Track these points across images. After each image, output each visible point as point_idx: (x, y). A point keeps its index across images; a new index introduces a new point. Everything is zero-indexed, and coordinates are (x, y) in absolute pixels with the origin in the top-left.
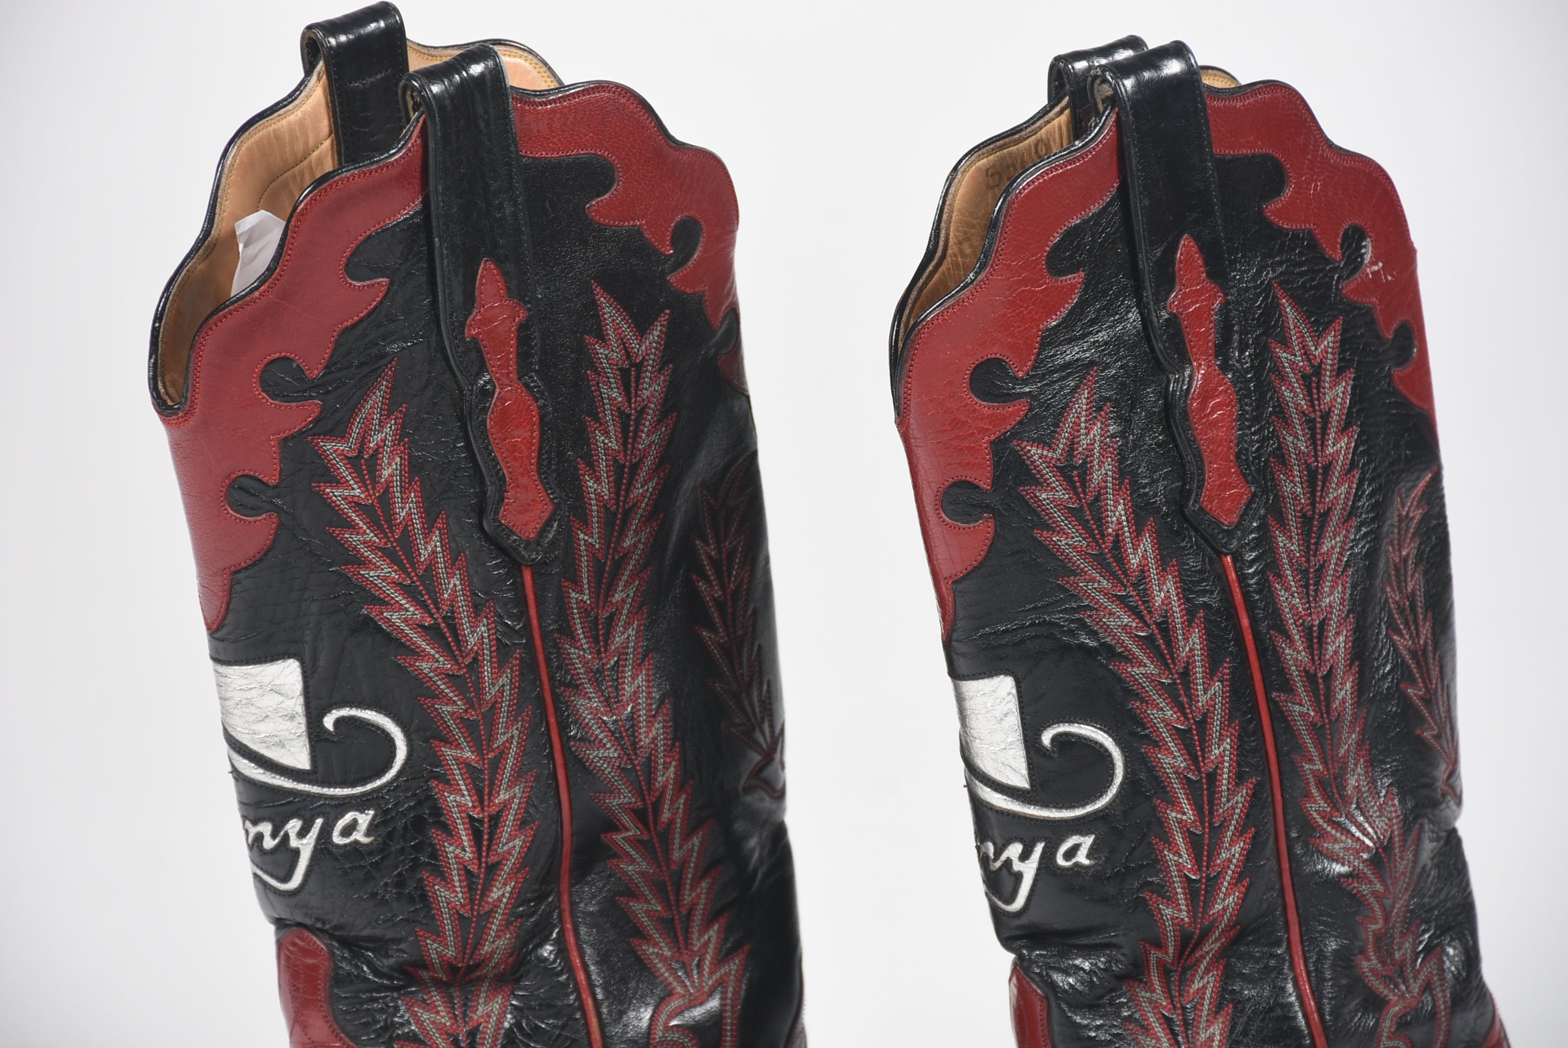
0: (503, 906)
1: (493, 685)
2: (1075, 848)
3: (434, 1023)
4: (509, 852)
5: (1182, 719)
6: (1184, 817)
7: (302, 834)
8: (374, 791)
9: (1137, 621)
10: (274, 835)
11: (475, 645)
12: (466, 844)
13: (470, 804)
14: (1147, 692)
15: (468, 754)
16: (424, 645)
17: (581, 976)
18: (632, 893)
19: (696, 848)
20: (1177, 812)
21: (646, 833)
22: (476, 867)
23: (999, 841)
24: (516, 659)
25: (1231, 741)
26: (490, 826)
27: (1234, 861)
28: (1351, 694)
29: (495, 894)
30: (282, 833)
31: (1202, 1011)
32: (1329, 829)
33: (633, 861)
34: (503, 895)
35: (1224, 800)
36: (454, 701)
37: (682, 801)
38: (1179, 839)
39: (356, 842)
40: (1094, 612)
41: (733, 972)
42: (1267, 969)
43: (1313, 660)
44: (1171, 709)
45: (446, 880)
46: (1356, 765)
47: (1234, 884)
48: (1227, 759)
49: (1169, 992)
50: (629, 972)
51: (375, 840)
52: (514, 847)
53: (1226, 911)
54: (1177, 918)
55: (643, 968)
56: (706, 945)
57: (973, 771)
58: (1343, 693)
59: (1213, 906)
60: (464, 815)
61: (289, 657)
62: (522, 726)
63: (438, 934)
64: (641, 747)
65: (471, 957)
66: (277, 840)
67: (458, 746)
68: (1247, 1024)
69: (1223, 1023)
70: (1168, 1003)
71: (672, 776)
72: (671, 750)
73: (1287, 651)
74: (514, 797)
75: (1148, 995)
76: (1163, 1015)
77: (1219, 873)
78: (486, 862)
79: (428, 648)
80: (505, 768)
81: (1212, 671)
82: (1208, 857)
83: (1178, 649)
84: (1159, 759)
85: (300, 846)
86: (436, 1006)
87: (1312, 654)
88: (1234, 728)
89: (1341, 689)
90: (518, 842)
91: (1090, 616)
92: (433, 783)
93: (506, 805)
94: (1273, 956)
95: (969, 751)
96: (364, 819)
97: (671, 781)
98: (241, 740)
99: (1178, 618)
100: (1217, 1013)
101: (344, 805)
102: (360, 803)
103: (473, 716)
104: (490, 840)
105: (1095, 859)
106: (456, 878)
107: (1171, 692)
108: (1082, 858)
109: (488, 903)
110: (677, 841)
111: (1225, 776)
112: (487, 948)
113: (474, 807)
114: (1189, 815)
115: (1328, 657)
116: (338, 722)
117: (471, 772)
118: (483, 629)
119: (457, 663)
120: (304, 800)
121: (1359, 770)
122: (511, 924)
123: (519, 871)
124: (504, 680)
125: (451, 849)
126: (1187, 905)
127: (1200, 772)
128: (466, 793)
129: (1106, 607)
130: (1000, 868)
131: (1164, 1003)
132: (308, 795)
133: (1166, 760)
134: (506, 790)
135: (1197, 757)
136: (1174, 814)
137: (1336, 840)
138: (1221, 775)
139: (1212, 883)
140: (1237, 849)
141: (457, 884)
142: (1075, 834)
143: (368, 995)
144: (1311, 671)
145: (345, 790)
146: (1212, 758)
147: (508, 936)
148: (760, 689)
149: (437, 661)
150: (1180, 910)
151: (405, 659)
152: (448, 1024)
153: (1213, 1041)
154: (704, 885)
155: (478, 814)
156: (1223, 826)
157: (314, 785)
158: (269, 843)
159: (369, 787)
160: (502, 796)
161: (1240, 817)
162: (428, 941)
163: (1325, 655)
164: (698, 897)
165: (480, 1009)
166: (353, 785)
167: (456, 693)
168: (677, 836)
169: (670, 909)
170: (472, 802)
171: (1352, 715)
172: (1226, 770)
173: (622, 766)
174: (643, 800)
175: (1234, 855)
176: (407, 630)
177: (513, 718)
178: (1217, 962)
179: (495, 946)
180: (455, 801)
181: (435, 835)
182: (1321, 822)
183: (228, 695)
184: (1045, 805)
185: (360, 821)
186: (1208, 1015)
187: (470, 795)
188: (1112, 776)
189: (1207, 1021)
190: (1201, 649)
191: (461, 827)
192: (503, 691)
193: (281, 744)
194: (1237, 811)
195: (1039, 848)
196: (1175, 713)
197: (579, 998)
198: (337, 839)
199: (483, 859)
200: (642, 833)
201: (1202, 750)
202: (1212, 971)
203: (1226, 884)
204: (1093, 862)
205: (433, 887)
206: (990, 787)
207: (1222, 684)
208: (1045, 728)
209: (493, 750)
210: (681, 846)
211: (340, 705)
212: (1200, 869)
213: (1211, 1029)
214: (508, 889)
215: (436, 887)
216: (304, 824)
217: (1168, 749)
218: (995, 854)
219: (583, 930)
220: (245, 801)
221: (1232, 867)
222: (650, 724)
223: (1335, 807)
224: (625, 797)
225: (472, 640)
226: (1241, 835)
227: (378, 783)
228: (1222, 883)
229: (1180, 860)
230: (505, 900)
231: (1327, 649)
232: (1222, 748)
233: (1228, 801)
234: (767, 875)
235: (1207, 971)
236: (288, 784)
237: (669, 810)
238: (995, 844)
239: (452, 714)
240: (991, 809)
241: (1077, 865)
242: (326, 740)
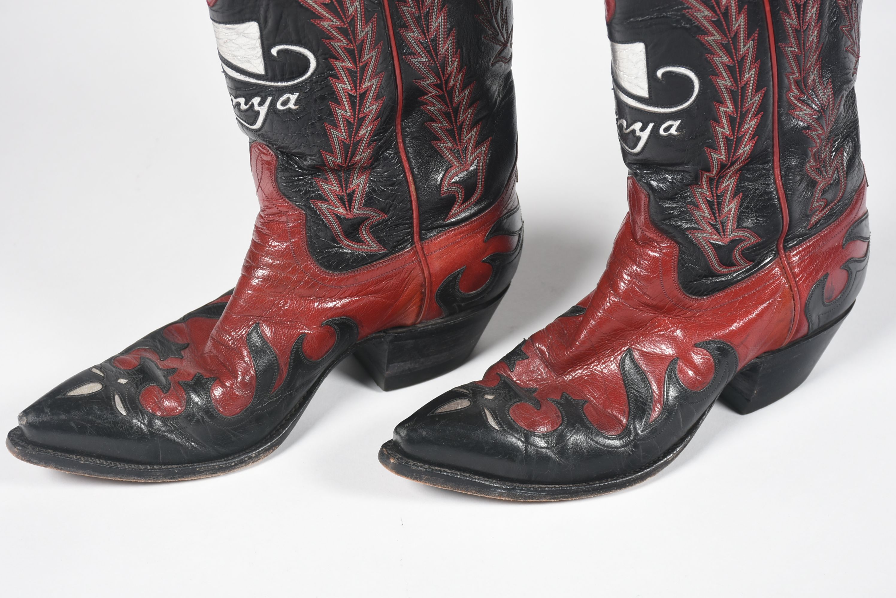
0: (366, 137)
1: (363, 31)
2: (670, 127)
3: (330, 190)
4: (370, 112)
5: (731, 61)
6: (728, 110)
7: (261, 104)
8: (298, 83)
9: (712, 13)
10: (246, 104)
11: (353, 12)
12: (347, 108)
13: (350, 88)
14: (714, 49)
15: (348, 64)
16: (325, 13)
17: (406, 165)
18: (433, 120)
19: (466, 95)
20: (725, 107)
21: (441, 92)
22: (352, 120)
23: (630, 122)
24: (375, 18)
25: (755, 70)
26: (360, 99)
27: (751, 129)
28: (816, 37)
29: (362, 132)
30: (250, 103)
31: (727, 197)
32: (798, 104)
33: (434, 105)
34: (367, 132)
35: (749, 100)
36: (341, 40)
37: (461, 76)
38: (724, 120)
39: (290, 109)
40: (690, 10)
41: (483, 152)
42: (761, 175)
43: (799, 23)
44: (726, 56)
45: (336, 126)
46: (814, 70)
47: (750, 140)
48: (752, 79)
49: (711, 188)
50: (431, 158)
51: (299, 107)
52: (373, 109)
53: (744, 153)
54: (720, 158)
55: (437, 155)
56: (470, 139)
57: (617, 86)
58: (813, 37)
59: (739, 151)
60: (346, 94)
61: (252, 21)
62: (377, 51)
63: (332, 152)
64: (440, 54)
65: (349, 162)
66: (248, 106)
67: (343, 61)
68: (749, 203)
69: (736, 202)
70: (710, 194)
71: (456, 66)
72: (456, 54)
73: (787, 21)
74: (373, 84)
75: (700, 190)
76: (707, 200)
77: (743, 135)
78: (358, 117)
79: (327, 15)
80: (368, 70)
81: (748, 37)
82: (738, 128)
83: (732, 25)
84: (718, 82)
85: (260, 110)
86: (331, 181)
87: (799, 20)
88: (757, 64)
89: (812, 36)
90: (374, 107)
91: (688, 12)
92: (330, 79)
93: (368, 89)
94: (764, 169)
95: (617, 76)
96: (293, 97)
97: (455, 69)
98: (227, 59)
99: (734, 9)
100: (734, 197)
101: (282, 91)
102: (291, 90)
103: (351, 47)
104: (360, 105)
105: (680, 132)
106: (342, 125)
107: (726, 49)
108: (673, 131)
109: (359, 136)
110: (457, 93)
111: (751, 88)
112: (358, 158)
113: (351, 90)
114: (730, 108)
115: (807, 20)
116: (279, 52)
117: (351, 73)
118: (357, 3)
119: (343, 21)
120: (262, 88)
121: (815, 72)
122: (371, 145)
123: (375, 120)
124: (368, 29)
125: (339, 111)
126: (725, 152)
127: (738, 87)
128: (347, 83)
129: (697, 7)
130: (629, 133)
131: (708, 194)
132: (264, 86)
133: (721, 82)
134: (369, 81)
135: (737, 79)
136: (723, 109)
137: (801, 110)
138: (748, 87)
139: (739, 141)
140: (753, 123)
141: (342, 128)
142: (671, 120)
143: (296, 178)
144: (799, 29)
145: (284, 83)
146: (745, 79)
147: (369, 151)
148: (502, 14)
149: (332, 21)
150: (722, 155)
151: (315, 21)
152: (338, 190)
153: (731, 211)
154: (470, 111)
155: (354, 93)
156: (748, 112)
157: (266, 81)
158: (243, 107)
159: (296, 82)
160: (366, 84)
161: (756, 107)
162: (327, 156)
163: (805, 19)
164: (467, 117)
165: (354, 182)
166: (287, 81)
167: (343, 36)
168: (457, 91)
169: (452, 124)
170: (351, 87)
171: (816, 47)
172: (751, 85)
173: (430, 65)
174: (440, 80)
175: (751, 126)
176: (316, 6)
177: (373, 47)
178: (736, 173)
179: (362, 156)
180: (342, 87)
181: (332, 105)
182: (794, 100)
183: (220, 37)
184: (657, 106)
185: (291, 98)
186: (729, 198)
187: (349, 84)
188: (692, 92)
189: (729, 201)
190: (744, 25)
191: (345, 100)
192: (368, 34)
193: (249, 62)
194: (755, 104)
195: (651, 125)
196: (728, 58)
197: (405, 176)
198: (279, 106)
199: (356, 116)
200: (439, 92)
201: (740, 76)
202: (733, 177)
203: (746, 140)
204: (679, 133)
205: (330, 130)
206: (627, 96)
207: (754, 42)
208: (659, 69)
209: (362, 62)
210: (459, 95)
211: (280, 44)
212: (733, 135)
213: (731, 206)
214: (369, 129)
215: (332, 130)
216: (262, 98)
217: (723, 77)
218: (627, 126)
219: (407, 141)
220: (230, 87)
221: (750, 132)
222: (445, 41)
223: (802, 92)
224: (431, 80)
225: (351, 10)
226: (756, 116)
227: (301, 79)
228: (744, 140)
229: (724, 131)
230: (367, 134)
231: (807, 16)
232: (750, 74)
233: (751, 100)
234: (501, 101)
235: (731, 177)
236: (253, 81)
237: (453, 81)
238: (627, 122)
239: (340, 46)
240: (627, 106)
241: (671, 135)
242: (273, 60)
